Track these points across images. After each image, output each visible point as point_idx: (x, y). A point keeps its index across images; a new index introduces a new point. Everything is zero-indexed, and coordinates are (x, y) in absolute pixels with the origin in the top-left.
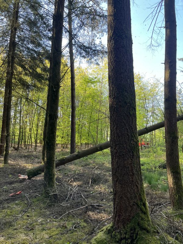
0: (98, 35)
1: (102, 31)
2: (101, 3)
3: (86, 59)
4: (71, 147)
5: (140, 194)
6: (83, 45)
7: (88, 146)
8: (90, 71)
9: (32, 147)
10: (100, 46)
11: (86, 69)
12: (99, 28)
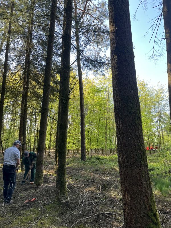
0: (103, 49)
1: (107, 45)
2: (105, 21)
3: (93, 71)
5: (150, 204)
6: (90, 59)
7: (98, 152)
8: (97, 81)
9: (47, 153)
10: (105, 59)
11: (94, 80)
12: (103, 43)
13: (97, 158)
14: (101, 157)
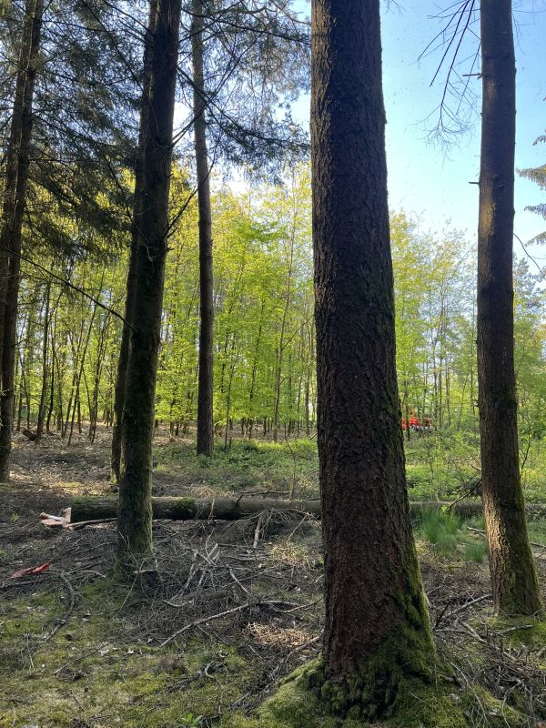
0: (282, 97)
1: (294, 86)
4: (200, 430)
5: (403, 569)
6: (237, 126)
7: (251, 428)
8: (257, 204)
9: (83, 430)
10: (287, 128)
11: (246, 197)
12: (283, 75)
13: (248, 449)
14: (260, 445)
